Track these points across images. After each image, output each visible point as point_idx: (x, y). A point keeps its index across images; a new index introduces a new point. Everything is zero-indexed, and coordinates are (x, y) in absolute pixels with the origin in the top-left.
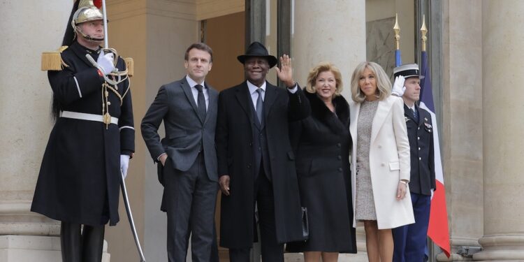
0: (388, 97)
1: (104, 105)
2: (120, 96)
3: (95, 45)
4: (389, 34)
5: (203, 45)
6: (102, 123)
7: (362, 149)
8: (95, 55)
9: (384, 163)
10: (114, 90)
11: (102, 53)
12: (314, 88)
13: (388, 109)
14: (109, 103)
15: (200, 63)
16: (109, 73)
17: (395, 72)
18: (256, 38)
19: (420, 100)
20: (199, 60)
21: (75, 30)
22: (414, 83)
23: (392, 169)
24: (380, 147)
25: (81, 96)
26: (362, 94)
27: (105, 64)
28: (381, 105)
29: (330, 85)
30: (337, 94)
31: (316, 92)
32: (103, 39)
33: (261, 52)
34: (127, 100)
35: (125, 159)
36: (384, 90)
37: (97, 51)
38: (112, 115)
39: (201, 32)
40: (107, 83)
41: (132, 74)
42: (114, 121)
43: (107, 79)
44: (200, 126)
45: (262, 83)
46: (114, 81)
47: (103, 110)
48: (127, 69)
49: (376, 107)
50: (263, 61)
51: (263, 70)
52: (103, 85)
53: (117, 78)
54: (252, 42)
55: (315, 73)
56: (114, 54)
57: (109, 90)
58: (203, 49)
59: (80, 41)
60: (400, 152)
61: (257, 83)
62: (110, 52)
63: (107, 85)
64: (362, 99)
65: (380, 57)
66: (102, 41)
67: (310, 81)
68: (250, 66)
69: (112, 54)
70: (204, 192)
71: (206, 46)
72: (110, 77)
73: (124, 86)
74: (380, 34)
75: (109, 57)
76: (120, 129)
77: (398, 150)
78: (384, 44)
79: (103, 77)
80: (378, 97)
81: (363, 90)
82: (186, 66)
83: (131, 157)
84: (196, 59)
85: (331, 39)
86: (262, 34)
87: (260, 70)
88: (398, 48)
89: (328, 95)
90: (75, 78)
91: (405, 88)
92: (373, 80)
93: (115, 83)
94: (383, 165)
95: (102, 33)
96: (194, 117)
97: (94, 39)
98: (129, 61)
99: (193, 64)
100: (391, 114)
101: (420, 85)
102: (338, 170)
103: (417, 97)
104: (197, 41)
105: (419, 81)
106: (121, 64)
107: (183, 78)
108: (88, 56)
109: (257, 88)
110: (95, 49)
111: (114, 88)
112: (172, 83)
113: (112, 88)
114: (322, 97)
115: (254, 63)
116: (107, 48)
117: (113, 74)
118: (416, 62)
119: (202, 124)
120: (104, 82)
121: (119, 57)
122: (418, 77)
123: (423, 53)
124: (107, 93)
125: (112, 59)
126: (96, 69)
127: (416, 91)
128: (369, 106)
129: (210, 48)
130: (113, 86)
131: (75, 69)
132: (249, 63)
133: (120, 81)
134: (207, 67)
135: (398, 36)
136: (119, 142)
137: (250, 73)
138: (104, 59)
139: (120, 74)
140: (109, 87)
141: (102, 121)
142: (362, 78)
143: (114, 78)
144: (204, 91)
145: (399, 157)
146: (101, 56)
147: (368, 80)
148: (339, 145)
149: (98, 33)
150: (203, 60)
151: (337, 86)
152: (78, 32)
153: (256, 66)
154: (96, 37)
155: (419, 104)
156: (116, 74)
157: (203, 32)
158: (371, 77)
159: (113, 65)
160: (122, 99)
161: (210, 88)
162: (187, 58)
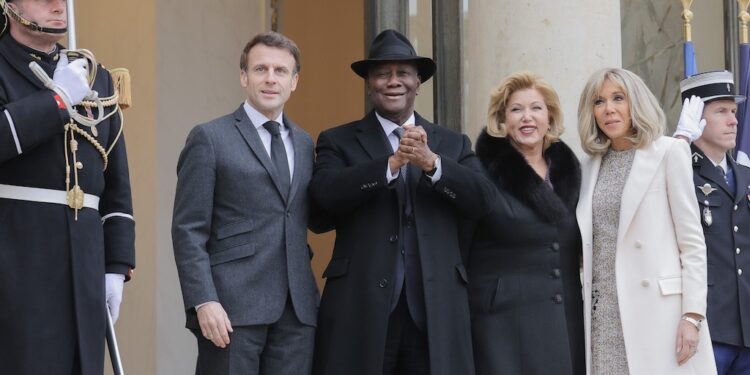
0: (654, 139)
1: (68, 168)
2: (102, 150)
3: (48, 42)
4: (669, 9)
5: (278, 36)
6: (66, 207)
7: (603, 254)
8: (49, 64)
9: (647, 279)
10: (89, 137)
11: (64, 58)
12: (503, 125)
13: (654, 165)
14: (79, 165)
15: (272, 76)
16: (78, 100)
17: (683, 89)
18: (387, 22)
19: (738, 147)
20: (271, 70)
21: (6, 11)
22: (724, 111)
23: (665, 292)
24: (638, 247)
25: (20, 151)
26: (602, 135)
27: (70, 83)
28: (641, 158)
29: (534, 118)
30: (551, 136)
31: (509, 136)
32: (64, 30)
33: (400, 50)
34: (118, 157)
35: (114, 283)
36: (648, 127)
37: (53, 55)
38: (87, 190)
39: (271, 11)
40: (75, 122)
41: (129, 102)
42: (92, 202)
43: (74, 114)
44: (281, 209)
45: (406, 118)
46: (90, 117)
47: (68, 181)
48: (116, 92)
49: (631, 162)
50: (409, 69)
51: (409, 88)
52: (66, 127)
53: (95, 111)
54: (379, 32)
55: (502, 95)
56: (89, 61)
57: (78, 137)
58: (279, 45)
59: (17, 34)
60: (683, 257)
61: (396, 116)
62: (81, 56)
63: (74, 127)
64: (602, 147)
65: (652, 58)
66: (63, 34)
67: (494, 114)
68: (381, 82)
69: (84, 61)
70: (286, 350)
71: (285, 39)
72: (80, 109)
73: (111, 128)
74: (651, 9)
75: (78, 68)
76: (104, 219)
77: (680, 252)
78: (660, 30)
79: (65, 110)
80: (633, 140)
81: (602, 127)
82: (243, 81)
83: (127, 279)
84: (264, 68)
85: (546, 21)
86: (400, 12)
87: (402, 90)
88: (689, 39)
89: (533, 139)
90: (6, 112)
91: (704, 122)
92: (622, 106)
93: (90, 121)
94: (645, 285)
95: (63, 17)
96: (268, 189)
97: (46, 30)
98: (121, 73)
99: (258, 78)
100: (661, 176)
101: (739, 117)
102: (554, 299)
103: (731, 142)
104: (264, 30)
105: (734, 106)
106: (103, 83)
107: (237, 108)
108: (35, 66)
109: (395, 126)
110: (48, 50)
111: (90, 132)
112: (218, 121)
113: (85, 134)
114: (521, 145)
115: (390, 75)
116: (73, 48)
117: (88, 103)
118: (728, 67)
119: (284, 205)
120: (67, 120)
121: (99, 66)
122: (732, 99)
123: (742, 48)
124: (74, 144)
125: (86, 71)
126: (50, 92)
127: (729, 129)
128: (615, 161)
129: (293, 44)
130: (87, 129)
131: (7, 96)
132: (380, 75)
133: (101, 117)
134: (287, 83)
135: (688, 13)
136: (102, 248)
137: (381, 96)
138: (68, 72)
139: (102, 104)
140: (79, 130)
141: (65, 203)
142: (598, 101)
143: (89, 112)
144: (284, 135)
145: (682, 267)
146: (62, 66)
147: (611, 105)
148: (556, 246)
149: (56, 17)
150: (279, 70)
151: (551, 121)
152: (14, 15)
153: (395, 81)
154: (50, 25)
155: (735, 158)
156: (94, 104)
157: (276, 11)
158: (617, 98)
159: (87, 85)
160: (106, 156)
161: (295, 128)
162: (244, 65)
